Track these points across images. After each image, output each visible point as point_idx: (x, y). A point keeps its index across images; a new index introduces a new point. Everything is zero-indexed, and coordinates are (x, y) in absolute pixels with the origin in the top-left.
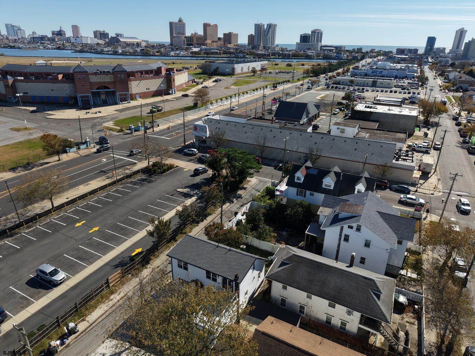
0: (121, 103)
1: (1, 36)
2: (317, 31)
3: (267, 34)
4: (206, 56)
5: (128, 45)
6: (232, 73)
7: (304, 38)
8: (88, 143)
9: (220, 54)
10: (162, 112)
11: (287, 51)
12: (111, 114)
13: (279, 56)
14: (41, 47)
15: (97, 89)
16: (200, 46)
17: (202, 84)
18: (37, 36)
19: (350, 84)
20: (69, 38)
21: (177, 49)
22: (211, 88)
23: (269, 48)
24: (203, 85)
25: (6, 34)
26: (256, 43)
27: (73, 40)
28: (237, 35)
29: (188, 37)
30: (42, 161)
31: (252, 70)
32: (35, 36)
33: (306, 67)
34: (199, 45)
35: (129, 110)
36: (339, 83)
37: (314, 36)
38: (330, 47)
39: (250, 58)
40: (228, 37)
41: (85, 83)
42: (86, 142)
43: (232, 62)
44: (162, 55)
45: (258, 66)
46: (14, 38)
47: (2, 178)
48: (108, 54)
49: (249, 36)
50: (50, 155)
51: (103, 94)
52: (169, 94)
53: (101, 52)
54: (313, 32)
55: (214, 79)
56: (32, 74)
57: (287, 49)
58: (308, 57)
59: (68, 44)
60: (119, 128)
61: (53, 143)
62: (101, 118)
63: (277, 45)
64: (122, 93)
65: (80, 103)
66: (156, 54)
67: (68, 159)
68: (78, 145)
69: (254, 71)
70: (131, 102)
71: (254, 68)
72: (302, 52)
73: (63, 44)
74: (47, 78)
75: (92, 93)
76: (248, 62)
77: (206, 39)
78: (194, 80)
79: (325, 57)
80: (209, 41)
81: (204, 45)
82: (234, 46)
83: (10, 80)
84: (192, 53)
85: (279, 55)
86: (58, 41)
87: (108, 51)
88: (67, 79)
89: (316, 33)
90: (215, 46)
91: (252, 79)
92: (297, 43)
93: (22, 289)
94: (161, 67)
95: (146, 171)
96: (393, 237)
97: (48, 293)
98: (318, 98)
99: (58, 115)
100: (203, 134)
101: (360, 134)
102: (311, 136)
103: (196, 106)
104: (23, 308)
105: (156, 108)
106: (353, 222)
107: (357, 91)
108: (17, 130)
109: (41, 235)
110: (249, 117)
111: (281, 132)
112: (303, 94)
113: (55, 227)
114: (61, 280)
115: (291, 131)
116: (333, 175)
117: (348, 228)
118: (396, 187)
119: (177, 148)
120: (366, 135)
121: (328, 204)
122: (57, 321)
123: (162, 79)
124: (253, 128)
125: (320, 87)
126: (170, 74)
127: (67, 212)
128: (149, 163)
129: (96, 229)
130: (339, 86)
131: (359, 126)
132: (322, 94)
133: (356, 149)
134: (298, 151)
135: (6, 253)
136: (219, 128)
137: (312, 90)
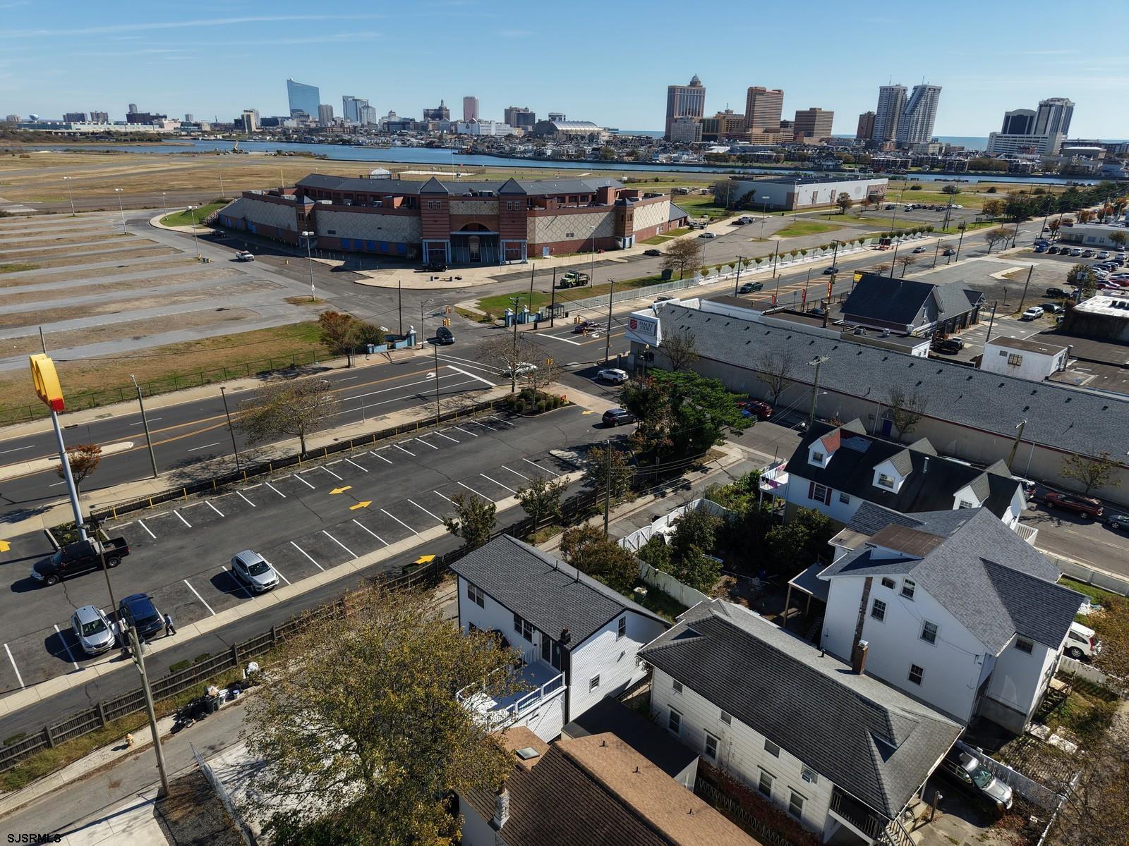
0: (508, 262)
1: (333, 120)
2: (1058, 103)
3: (913, 111)
4: (740, 164)
5: (570, 137)
6: (786, 205)
7: (1017, 123)
8: (413, 337)
9: (777, 160)
10: (587, 286)
11: (959, 154)
13: (933, 167)
14: (398, 143)
15: (465, 229)
16: (735, 140)
17: (702, 228)
18: (397, 120)
19: (1113, 244)
20: (455, 124)
21: (676, 148)
22: (721, 239)
23: (911, 146)
24: (702, 232)
25: (342, 116)
26: (878, 134)
27: (462, 129)
28: (830, 115)
29: (709, 120)
30: (318, 365)
31: (838, 200)
32: (393, 120)
33: (999, 196)
34: (732, 138)
35: (519, 278)
36: (1078, 241)
37: (1046, 117)
38: (1091, 144)
39: (853, 171)
40: (808, 120)
41: (440, 215)
42: (408, 336)
43: (792, 180)
44: (639, 161)
45: (858, 190)
46: (355, 124)
47: (241, 388)
48: (524, 158)
49: (862, 118)
50: (336, 354)
51: (474, 241)
52: (616, 248)
53: (510, 155)
54: (1045, 106)
55: (735, 219)
56: (348, 195)
57: (963, 148)
58: (1017, 171)
59: (449, 136)
60: (484, 314)
61: (339, 330)
63: (935, 140)
64: (511, 241)
65: (425, 258)
66: (625, 158)
67: (366, 365)
68: (392, 340)
69: (844, 203)
70: (527, 261)
71: (844, 195)
72: (1002, 158)
73: (440, 137)
74: (372, 204)
75: (453, 238)
76: (834, 180)
77: (750, 126)
78: (686, 218)
79: (1069, 172)
80: (756, 131)
81: (743, 138)
82: (820, 141)
83: (309, 204)
84: (708, 157)
85: (934, 163)
86: (433, 131)
87: (525, 152)
88: (410, 207)
89: (1053, 109)
90: (770, 142)
91: (835, 221)
92: (993, 135)
93: (202, 589)
94: (606, 188)
95: (504, 406)
96: (1001, 627)
97: (239, 603)
98: (998, 276)
99: (379, 279)
100: (647, 338)
101: (1069, 374)
102: (912, 364)
103: (666, 276)
104: (192, 620)
105: (574, 277)
106: (895, 572)
107: (1125, 264)
108: (297, 302)
109: (266, 500)
110: (773, 307)
111: (836, 347)
112: (959, 263)
113: (294, 490)
114: (267, 585)
115: (862, 349)
116: (903, 458)
117: (883, 584)
118: (1121, 520)
119: (588, 366)
120: (1084, 378)
121: (865, 525)
122: (232, 654)
123: (604, 215)
124: (769, 332)
125: (1017, 249)
126: (624, 203)
127: (327, 466)
128: (513, 391)
129: (365, 504)
130: (1072, 248)
131: (1068, 352)
132: (1013, 266)
133: (1027, 408)
134: (869, 397)
135: (199, 521)
136: (689, 328)
137: (990, 255)
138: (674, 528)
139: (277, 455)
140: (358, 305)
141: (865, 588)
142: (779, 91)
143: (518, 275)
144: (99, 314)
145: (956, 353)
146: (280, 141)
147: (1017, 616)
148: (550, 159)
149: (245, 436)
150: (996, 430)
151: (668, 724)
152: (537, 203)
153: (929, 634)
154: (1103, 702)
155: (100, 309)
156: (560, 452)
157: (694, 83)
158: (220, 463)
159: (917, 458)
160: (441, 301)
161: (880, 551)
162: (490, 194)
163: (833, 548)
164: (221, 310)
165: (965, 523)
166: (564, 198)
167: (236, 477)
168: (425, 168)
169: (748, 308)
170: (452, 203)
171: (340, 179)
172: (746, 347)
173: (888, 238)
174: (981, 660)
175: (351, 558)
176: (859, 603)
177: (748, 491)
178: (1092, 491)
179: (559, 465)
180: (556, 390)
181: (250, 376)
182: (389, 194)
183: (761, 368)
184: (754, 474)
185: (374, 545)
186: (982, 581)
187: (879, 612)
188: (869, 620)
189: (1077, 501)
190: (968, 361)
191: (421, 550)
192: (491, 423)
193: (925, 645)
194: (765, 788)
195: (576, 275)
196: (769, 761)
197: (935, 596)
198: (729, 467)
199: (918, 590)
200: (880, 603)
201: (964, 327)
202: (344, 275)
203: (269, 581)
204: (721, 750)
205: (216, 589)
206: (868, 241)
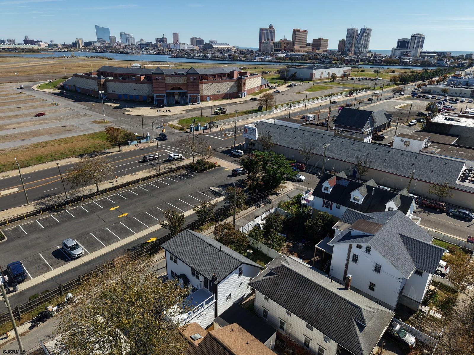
0: (191, 104)
1: (116, 43)
2: (418, 36)
3: (360, 39)
4: (290, 61)
5: (219, 50)
6: (309, 78)
7: (402, 44)
8: (149, 138)
9: (306, 60)
10: (226, 114)
11: (380, 57)
12: (179, 113)
13: (369, 62)
14: (144, 53)
15: (171, 89)
16: (288, 51)
17: (275, 88)
18: (144, 43)
20: (169, 44)
21: (263, 55)
23: (360, 53)
24: (275, 90)
25: (120, 41)
26: (346, 49)
27: (172, 47)
28: (327, 40)
29: (277, 43)
30: (106, 151)
31: (331, 76)
32: (142, 43)
33: (397, 74)
34: (287, 50)
35: (197, 110)
37: (414, 41)
38: (432, 53)
39: (337, 64)
40: (318, 43)
41: (161, 83)
42: (147, 137)
43: (312, 68)
44: (248, 60)
45: (339, 72)
46: (126, 44)
47: (70, 162)
48: (199, 59)
49: (340, 42)
50: (114, 146)
51: (177, 94)
52: (239, 97)
53: (193, 58)
54: (414, 37)
55: (289, 84)
56: (121, 75)
57: (381, 54)
58: (403, 64)
59: (167, 50)
60: (181, 126)
62: (169, 116)
63: (370, 51)
64: (194, 94)
65: (155, 102)
66: (242, 59)
67: (128, 150)
68: (139, 139)
69: (334, 77)
70: (200, 103)
71: (334, 74)
72: (397, 58)
73: (163, 50)
74: (131, 79)
77: (294, 45)
78: (268, 84)
79: (424, 64)
80: (297, 47)
81: (291, 50)
82: (323, 52)
84: (277, 58)
85: (369, 61)
86: (160, 47)
87: (199, 56)
89: (417, 38)
90: (303, 52)
91: (330, 85)
92: (393, 49)
93: (47, 258)
94: (234, 71)
95: (189, 168)
96: (409, 265)
97: (65, 264)
98: (397, 107)
99: (135, 112)
100: (252, 136)
101: (429, 149)
102: (365, 146)
103: (260, 109)
104: (42, 273)
105: (220, 110)
106: (362, 242)
107: (448, 102)
108: (97, 123)
109: (80, 214)
110: (305, 122)
111: (332, 139)
112: (381, 102)
113: (93, 209)
114: (78, 255)
115: (343, 140)
116: (363, 189)
117: (357, 247)
118: (454, 212)
119: (227, 149)
120: (435, 150)
121: (348, 219)
122: (60, 290)
123: (233, 83)
124: (304, 133)
125: (405, 96)
126: (241, 78)
127: (108, 197)
128: (193, 161)
129: (125, 215)
130: (427, 95)
131: (429, 139)
132: (403, 103)
133: (413, 164)
134: (347, 161)
135: (47, 225)
136: (270, 132)
137: (393, 99)
138: (264, 222)
139: (86, 193)
140: (124, 123)
141: (349, 249)
142: (306, 31)
143: (196, 109)
144: (6, 129)
145: (382, 141)
146: (92, 52)
147: (415, 260)
148: (209, 59)
149: (70, 185)
150: (400, 174)
151: (263, 315)
152: (204, 78)
153: (377, 269)
154: (451, 294)
155: (7, 127)
156: (214, 188)
157: (271, 27)
158: (59, 197)
159: (369, 188)
160: (162, 121)
161: (355, 232)
162: (183, 74)
163: (334, 230)
164: (62, 126)
165: (391, 218)
166: (216, 76)
167: (66, 203)
168: (156, 63)
169: (295, 123)
170: (166, 78)
171: (117, 68)
172: (294, 140)
173: (352, 92)
174: (401, 280)
175: (118, 240)
176: (346, 256)
177: (296, 203)
178: (441, 199)
179: (214, 194)
180: (213, 160)
181: (75, 156)
182: (139, 74)
183: (301, 149)
184: (299, 196)
185: (130, 234)
186: (400, 244)
187: (355, 259)
188: (351, 263)
189: (435, 204)
190: (387, 144)
191: (151, 235)
192: (184, 175)
193: (375, 273)
194: (307, 344)
195: (221, 109)
196: (308, 332)
197: (380, 252)
198: (288, 192)
199: (372, 250)
200: (356, 255)
201: (385, 129)
202: (119, 110)
203: (79, 253)
204: (286, 327)
205: (54, 258)
206: (344, 93)
